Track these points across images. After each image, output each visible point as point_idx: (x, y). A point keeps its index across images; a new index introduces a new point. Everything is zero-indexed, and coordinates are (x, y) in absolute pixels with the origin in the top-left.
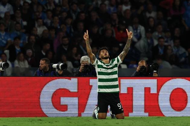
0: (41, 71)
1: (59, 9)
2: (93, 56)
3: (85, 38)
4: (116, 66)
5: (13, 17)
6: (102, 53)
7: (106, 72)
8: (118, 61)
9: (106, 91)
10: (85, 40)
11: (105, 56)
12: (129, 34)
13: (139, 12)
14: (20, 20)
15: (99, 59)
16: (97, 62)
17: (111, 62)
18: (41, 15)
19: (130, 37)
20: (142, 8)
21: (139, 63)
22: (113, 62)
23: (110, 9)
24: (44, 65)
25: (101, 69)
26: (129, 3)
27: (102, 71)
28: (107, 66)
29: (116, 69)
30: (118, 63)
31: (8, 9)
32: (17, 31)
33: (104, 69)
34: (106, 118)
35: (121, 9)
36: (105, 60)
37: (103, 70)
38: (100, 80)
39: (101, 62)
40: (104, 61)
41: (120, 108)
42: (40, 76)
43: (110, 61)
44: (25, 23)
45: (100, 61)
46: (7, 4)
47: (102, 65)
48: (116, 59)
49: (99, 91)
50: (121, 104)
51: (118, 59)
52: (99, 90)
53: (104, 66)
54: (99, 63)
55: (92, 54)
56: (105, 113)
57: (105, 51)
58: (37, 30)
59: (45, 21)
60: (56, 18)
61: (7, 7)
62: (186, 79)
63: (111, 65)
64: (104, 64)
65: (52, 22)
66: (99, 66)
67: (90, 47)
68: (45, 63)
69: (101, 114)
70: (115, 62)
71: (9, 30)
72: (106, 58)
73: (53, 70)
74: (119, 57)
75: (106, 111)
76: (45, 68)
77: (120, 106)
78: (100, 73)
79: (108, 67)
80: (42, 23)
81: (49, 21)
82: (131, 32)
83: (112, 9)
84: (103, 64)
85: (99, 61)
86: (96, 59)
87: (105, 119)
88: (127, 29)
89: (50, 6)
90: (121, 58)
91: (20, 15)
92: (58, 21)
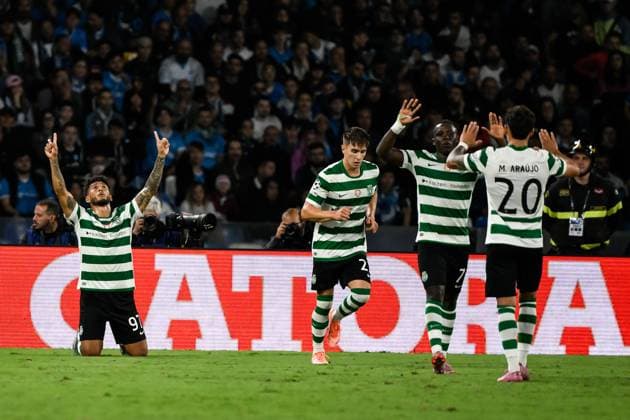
0: (37, 231)
1: (319, 74)
2: (69, 198)
3: (47, 153)
4: (126, 223)
5: (200, 94)
6: (92, 191)
7: (101, 238)
8: (132, 211)
9: (100, 288)
10: (47, 159)
11: (99, 199)
12: (159, 143)
13: (521, 85)
14: (215, 100)
15: (86, 206)
16: (79, 213)
17: (114, 214)
18: (270, 90)
19: (162, 152)
20: (528, 75)
21: (284, 215)
22: (118, 214)
23: (450, 77)
24: (45, 217)
25: (89, 231)
26: (502, 61)
27: (91, 236)
28: (103, 223)
29: (127, 232)
30: (132, 216)
31: (191, 72)
32: (202, 127)
33: (96, 232)
34: (102, 353)
35: (477, 76)
36: (101, 208)
37: (94, 234)
38: (87, 259)
39: (90, 213)
40: (98, 210)
41: (134, 330)
42: (33, 245)
43: (112, 211)
44: (228, 109)
45: (87, 211)
46: (191, 60)
47: (91, 222)
48: (128, 206)
49: (84, 287)
50: (137, 319)
51: (131, 205)
52: (84, 284)
53: (96, 224)
54: (85, 216)
55: (64, 194)
56: (97, 342)
57: (100, 185)
58: (252, 127)
59: (280, 104)
60: (306, 96)
61: (188, 68)
62: (399, 259)
63: (113, 220)
64: (96, 217)
65: (296, 108)
66: (84, 224)
67: (61, 174)
68: (48, 210)
69: (87, 343)
70: (125, 214)
71: (186, 126)
72: (102, 203)
73: (67, 231)
74: (134, 202)
75: (100, 336)
76: (47, 224)
77: (136, 324)
78: (87, 242)
79: (107, 227)
80: (268, 109)
81: (290, 106)
82: (164, 139)
83: (456, 75)
84: (93, 219)
85: (83, 210)
86: (77, 205)
87: (98, 354)
88: (155, 133)
89: (300, 65)
90: (139, 205)
91: (216, 88)
92: (309, 104)
